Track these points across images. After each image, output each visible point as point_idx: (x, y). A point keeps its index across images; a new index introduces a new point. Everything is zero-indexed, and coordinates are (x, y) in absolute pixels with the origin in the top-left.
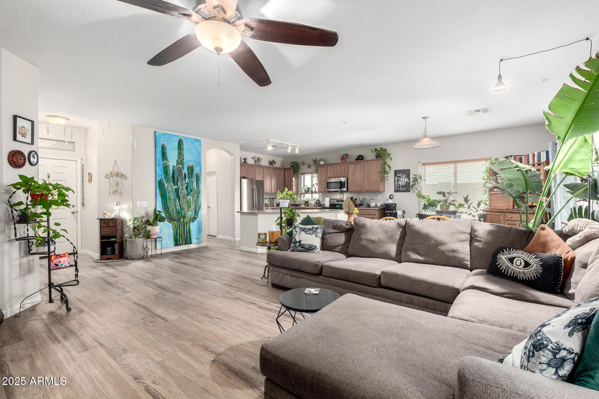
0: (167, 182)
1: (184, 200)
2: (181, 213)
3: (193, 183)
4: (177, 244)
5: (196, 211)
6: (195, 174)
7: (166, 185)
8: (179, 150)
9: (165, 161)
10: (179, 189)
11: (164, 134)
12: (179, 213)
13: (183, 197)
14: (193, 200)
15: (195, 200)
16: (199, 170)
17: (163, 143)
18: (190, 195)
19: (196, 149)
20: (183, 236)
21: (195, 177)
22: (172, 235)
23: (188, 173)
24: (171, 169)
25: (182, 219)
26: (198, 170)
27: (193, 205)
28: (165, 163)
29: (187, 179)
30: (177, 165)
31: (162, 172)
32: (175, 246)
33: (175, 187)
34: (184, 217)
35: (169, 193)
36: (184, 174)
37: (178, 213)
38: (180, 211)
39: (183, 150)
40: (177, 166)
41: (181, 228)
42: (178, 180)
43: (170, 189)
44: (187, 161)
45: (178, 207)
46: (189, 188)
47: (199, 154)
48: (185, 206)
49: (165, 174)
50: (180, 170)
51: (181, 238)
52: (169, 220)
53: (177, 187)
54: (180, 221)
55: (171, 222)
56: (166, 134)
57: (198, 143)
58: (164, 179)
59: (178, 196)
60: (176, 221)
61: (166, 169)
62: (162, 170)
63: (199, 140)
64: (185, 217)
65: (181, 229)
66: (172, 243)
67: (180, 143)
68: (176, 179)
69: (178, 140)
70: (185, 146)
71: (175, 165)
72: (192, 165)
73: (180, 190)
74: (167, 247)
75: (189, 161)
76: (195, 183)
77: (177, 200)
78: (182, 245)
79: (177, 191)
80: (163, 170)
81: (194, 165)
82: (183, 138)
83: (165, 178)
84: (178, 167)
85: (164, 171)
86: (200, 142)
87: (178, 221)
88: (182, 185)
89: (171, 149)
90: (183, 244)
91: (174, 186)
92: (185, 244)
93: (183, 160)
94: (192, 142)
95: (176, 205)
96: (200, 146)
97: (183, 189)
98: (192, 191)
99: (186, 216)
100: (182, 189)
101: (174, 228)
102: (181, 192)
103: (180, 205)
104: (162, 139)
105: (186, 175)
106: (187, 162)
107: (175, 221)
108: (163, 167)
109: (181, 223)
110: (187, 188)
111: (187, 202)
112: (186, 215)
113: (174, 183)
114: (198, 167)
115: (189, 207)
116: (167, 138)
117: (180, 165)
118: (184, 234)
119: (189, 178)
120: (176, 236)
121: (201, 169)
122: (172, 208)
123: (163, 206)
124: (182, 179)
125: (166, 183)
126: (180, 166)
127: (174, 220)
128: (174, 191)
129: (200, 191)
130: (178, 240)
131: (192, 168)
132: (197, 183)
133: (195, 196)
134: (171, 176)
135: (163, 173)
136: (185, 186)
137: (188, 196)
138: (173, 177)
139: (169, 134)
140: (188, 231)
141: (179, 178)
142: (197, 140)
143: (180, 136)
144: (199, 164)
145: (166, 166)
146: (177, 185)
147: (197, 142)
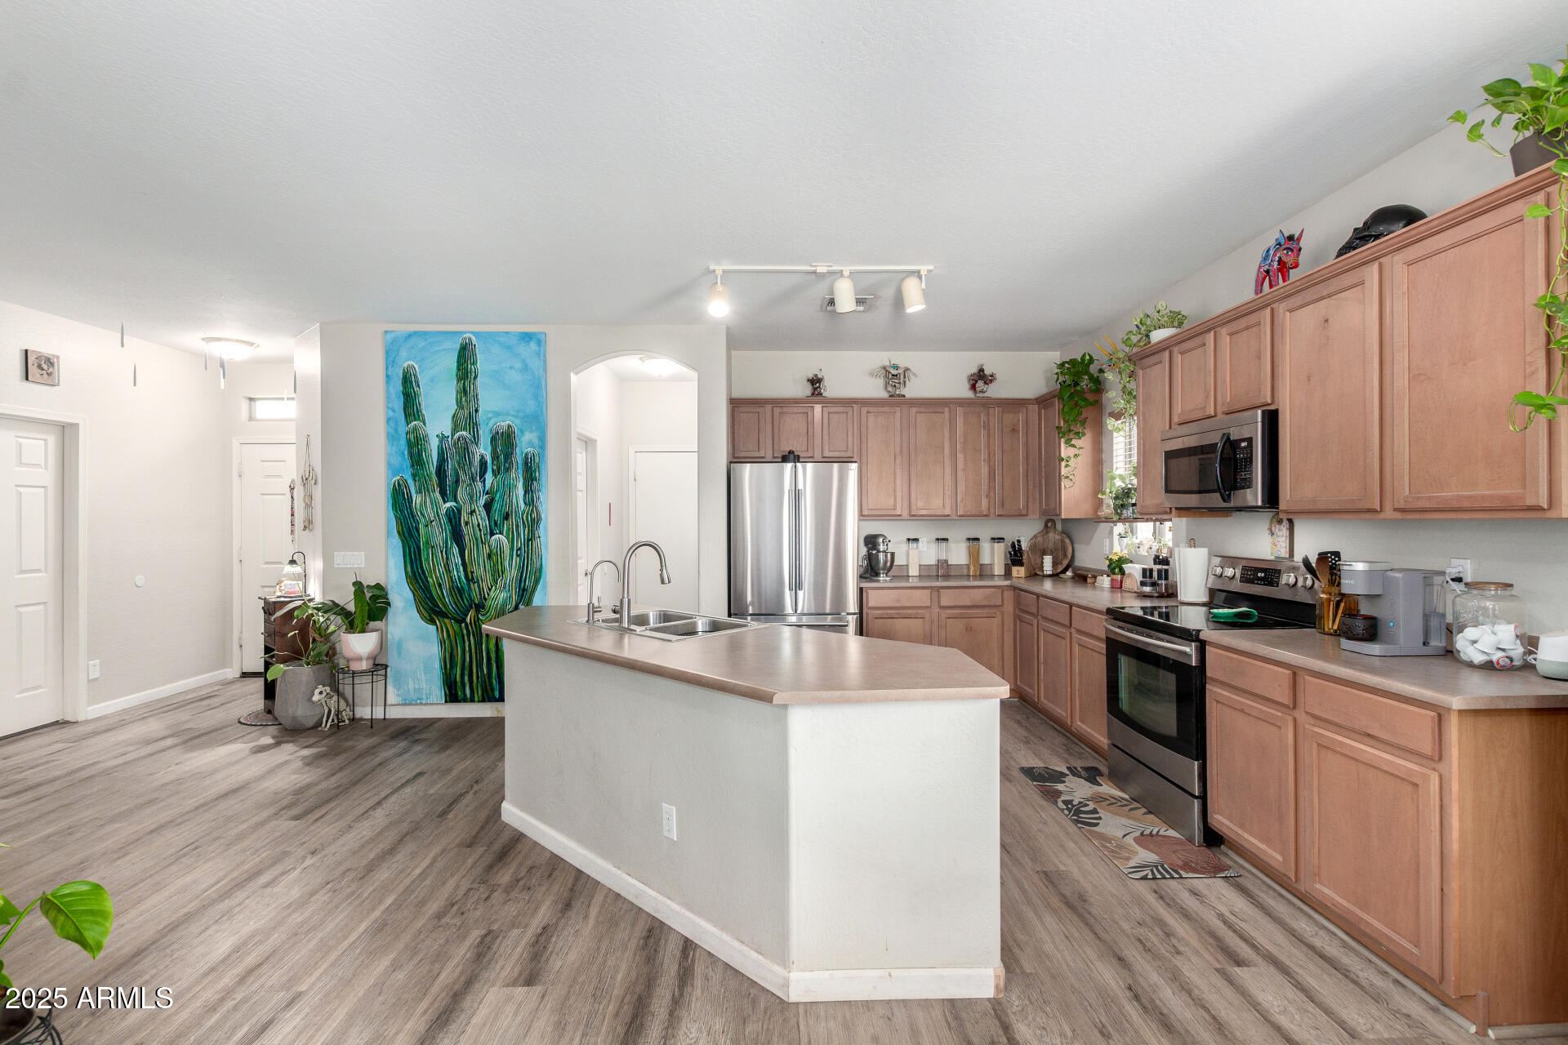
0: (419, 492)
1: (478, 549)
2: (469, 595)
3: (511, 488)
4: (452, 697)
5: (524, 590)
6: (518, 458)
7: (417, 499)
8: (459, 380)
9: (413, 423)
10: (459, 511)
11: (410, 336)
12: (461, 591)
13: (477, 540)
14: (512, 549)
15: (520, 549)
16: (536, 441)
17: (406, 365)
18: (501, 533)
19: (525, 369)
20: (475, 671)
21: (520, 466)
22: (437, 665)
23: (495, 457)
24: (434, 445)
25: (471, 614)
26: (531, 444)
27: (510, 565)
28: (415, 429)
29: (489, 477)
30: (454, 431)
31: (404, 459)
32: (446, 702)
33: (448, 505)
34: (479, 607)
35: (427, 526)
36: (477, 459)
37: (457, 591)
38: (466, 588)
39: (476, 377)
40: (452, 436)
41: (467, 643)
42: (457, 482)
43: (430, 513)
44: (490, 415)
45: (458, 573)
46: (496, 506)
47: (538, 389)
48: (481, 570)
49: (412, 466)
50: (464, 449)
51: (466, 678)
52: (426, 615)
53: (454, 504)
54: (464, 620)
55: (432, 622)
56: (415, 333)
57: (533, 346)
58: (410, 482)
59: (457, 536)
60: (448, 618)
61: (415, 447)
62: (403, 453)
63: (535, 334)
64: (483, 607)
65: (467, 649)
66: (437, 691)
67: (465, 354)
68: (449, 480)
69: (459, 346)
70: (483, 364)
71: (448, 433)
72: (509, 426)
73: (464, 517)
74: (421, 704)
75: (497, 414)
76: (520, 490)
77: (456, 550)
78: (472, 700)
79: (454, 518)
80: (406, 453)
81: (516, 424)
82: (473, 338)
83: (414, 476)
84: (459, 439)
85: (411, 455)
86: (539, 343)
87: (457, 621)
88: (471, 497)
89: (432, 380)
90: (476, 699)
91: (445, 502)
92: (483, 701)
93: (477, 411)
94: (509, 348)
95: (452, 566)
96: (541, 355)
97: (474, 511)
98: (507, 517)
99: (488, 604)
100: (472, 512)
101: (442, 642)
102: (467, 523)
103: (464, 564)
104: (404, 354)
105: (486, 463)
106: (490, 419)
107: (446, 620)
108: (409, 442)
109: (467, 626)
110: (488, 507)
111: (489, 556)
112: (485, 599)
113: (443, 494)
114: (531, 432)
115: (497, 573)
116: (420, 346)
117: (465, 429)
118: (479, 665)
119: (495, 474)
120: (451, 667)
121: (543, 440)
122: (436, 573)
123: (409, 569)
124: (473, 479)
125: (417, 492)
126: (464, 433)
127: (442, 615)
128: (444, 520)
129: (539, 519)
130: (459, 684)
131: (509, 436)
132: (528, 490)
133: (518, 534)
134: (433, 470)
135: (408, 463)
136: (482, 502)
137: (492, 534)
138: (441, 472)
139: (425, 333)
140: (493, 656)
141: (461, 473)
142: (527, 337)
143: (465, 333)
144: (537, 421)
145: (417, 439)
146: (456, 500)
147: (529, 342)
